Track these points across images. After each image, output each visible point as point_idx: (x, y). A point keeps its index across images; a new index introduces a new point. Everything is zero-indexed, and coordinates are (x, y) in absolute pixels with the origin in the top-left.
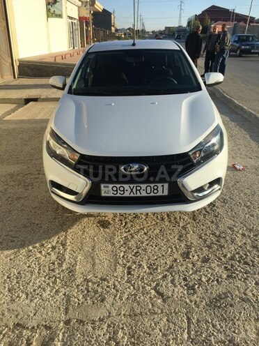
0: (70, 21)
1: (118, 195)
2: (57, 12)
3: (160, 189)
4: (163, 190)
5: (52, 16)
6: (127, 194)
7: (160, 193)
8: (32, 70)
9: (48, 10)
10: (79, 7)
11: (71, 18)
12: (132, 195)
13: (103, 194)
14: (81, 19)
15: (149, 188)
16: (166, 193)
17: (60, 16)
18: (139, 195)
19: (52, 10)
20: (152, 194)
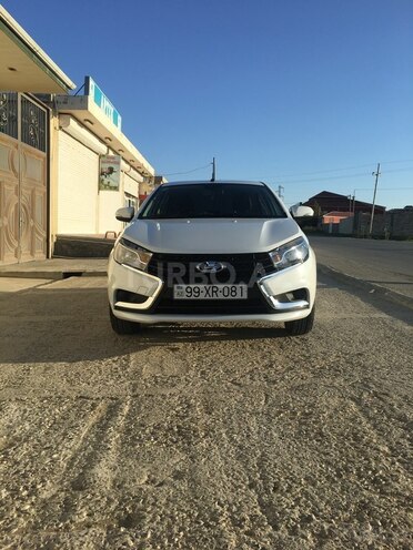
0: (127, 199)
1: (193, 297)
2: (113, 184)
3: (239, 291)
4: (241, 292)
5: (105, 188)
6: (202, 297)
7: (238, 297)
8: (73, 248)
9: (101, 181)
10: (140, 183)
11: (128, 195)
12: (208, 297)
13: (176, 297)
14: (141, 198)
15: (226, 290)
16: (245, 296)
17: (116, 188)
18: (215, 297)
19: (106, 182)
20: (230, 297)
